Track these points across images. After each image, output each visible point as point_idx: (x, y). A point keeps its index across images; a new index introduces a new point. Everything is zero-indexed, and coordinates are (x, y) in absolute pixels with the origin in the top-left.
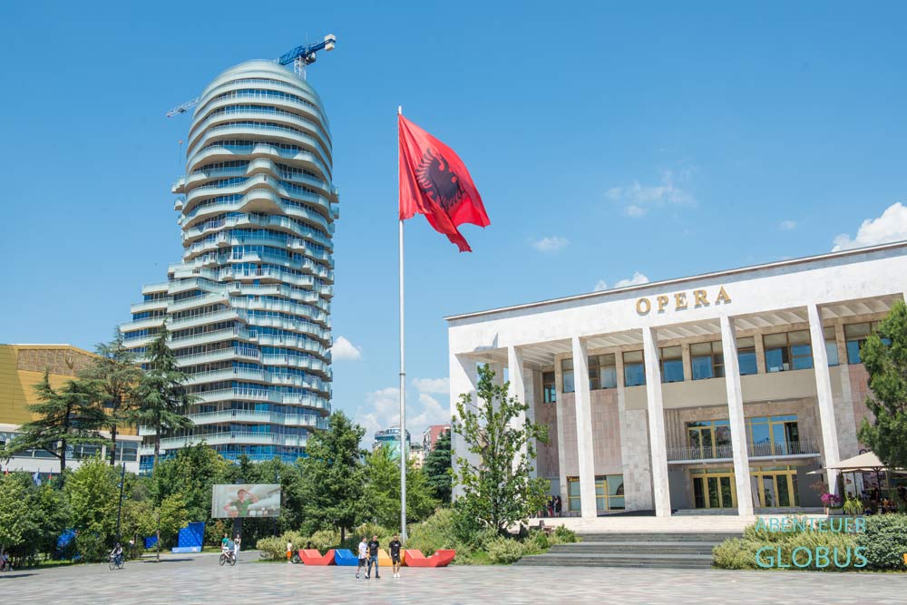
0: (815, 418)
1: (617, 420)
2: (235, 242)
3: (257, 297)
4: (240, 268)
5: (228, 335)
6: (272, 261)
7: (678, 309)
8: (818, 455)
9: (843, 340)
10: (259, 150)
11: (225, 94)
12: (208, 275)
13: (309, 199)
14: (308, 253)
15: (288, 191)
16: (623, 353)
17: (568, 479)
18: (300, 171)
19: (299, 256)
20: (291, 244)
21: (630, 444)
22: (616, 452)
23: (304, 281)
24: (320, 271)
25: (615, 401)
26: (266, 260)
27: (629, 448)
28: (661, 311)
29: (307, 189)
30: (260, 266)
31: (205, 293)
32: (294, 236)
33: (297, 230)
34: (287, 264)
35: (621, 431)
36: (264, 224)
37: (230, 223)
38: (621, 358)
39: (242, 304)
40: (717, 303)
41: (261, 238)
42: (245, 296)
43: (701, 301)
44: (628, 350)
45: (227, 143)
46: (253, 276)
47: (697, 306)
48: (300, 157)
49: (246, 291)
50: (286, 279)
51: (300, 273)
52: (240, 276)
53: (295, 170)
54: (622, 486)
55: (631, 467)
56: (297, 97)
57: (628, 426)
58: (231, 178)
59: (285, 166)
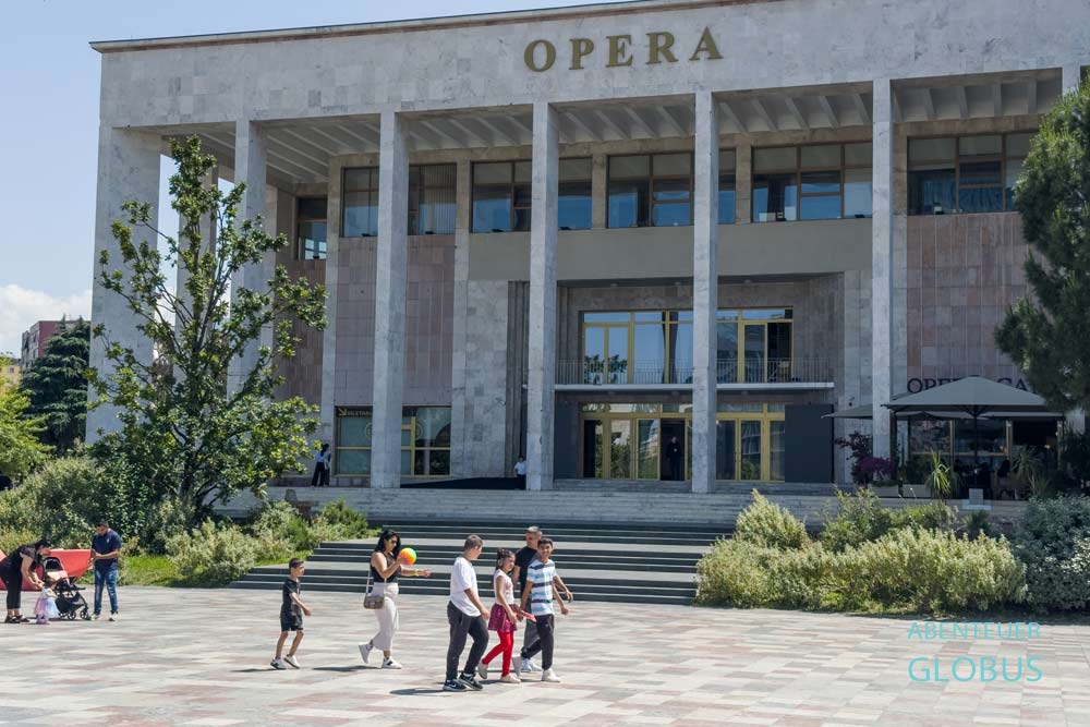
0: (831, 317)
1: (450, 297)
8: (830, 385)
9: (905, 168)
16: (473, 164)
17: (338, 410)
21: (471, 347)
22: (441, 361)
25: (449, 261)
27: (469, 356)
35: (456, 319)
38: (467, 175)
44: (484, 157)
54: (447, 429)
55: (470, 393)
57: (471, 311)
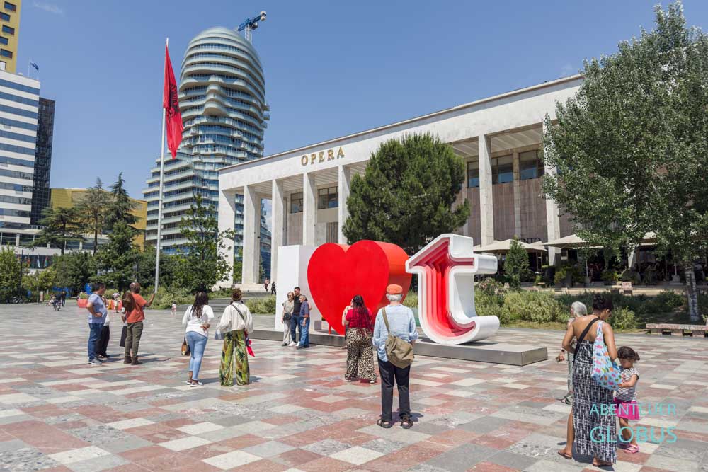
2: (201, 133)
3: (212, 163)
4: (204, 147)
5: (189, 184)
6: (221, 143)
7: (320, 161)
10: (212, 79)
11: (197, 46)
12: (186, 151)
13: (244, 108)
14: (245, 139)
15: (231, 103)
18: (239, 92)
19: (239, 141)
20: (233, 133)
23: (241, 155)
24: (253, 149)
26: (218, 143)
28: (312, 163)
29: (243, 102)
30: (215, 146)
31: (181, 160)
32: (235, 129)
33: (237, 126)
34: (231, 145)
36: (216, 122)
37: (197, 122)
39: (201, 167)
40: (338, 157)
41: (215, 130)
42: (205, 163)
43: (331, 157)
45: (195, 76)
46: (210, 152)
47: (329, 159)
48: (236, 83)
49: (205, 160)
50: (230, 153)
51: (240, 150)
52: (203, 152)
53: (236, 91)
56: (236, 48)
58: (199, 96)
59: (230, 89)
